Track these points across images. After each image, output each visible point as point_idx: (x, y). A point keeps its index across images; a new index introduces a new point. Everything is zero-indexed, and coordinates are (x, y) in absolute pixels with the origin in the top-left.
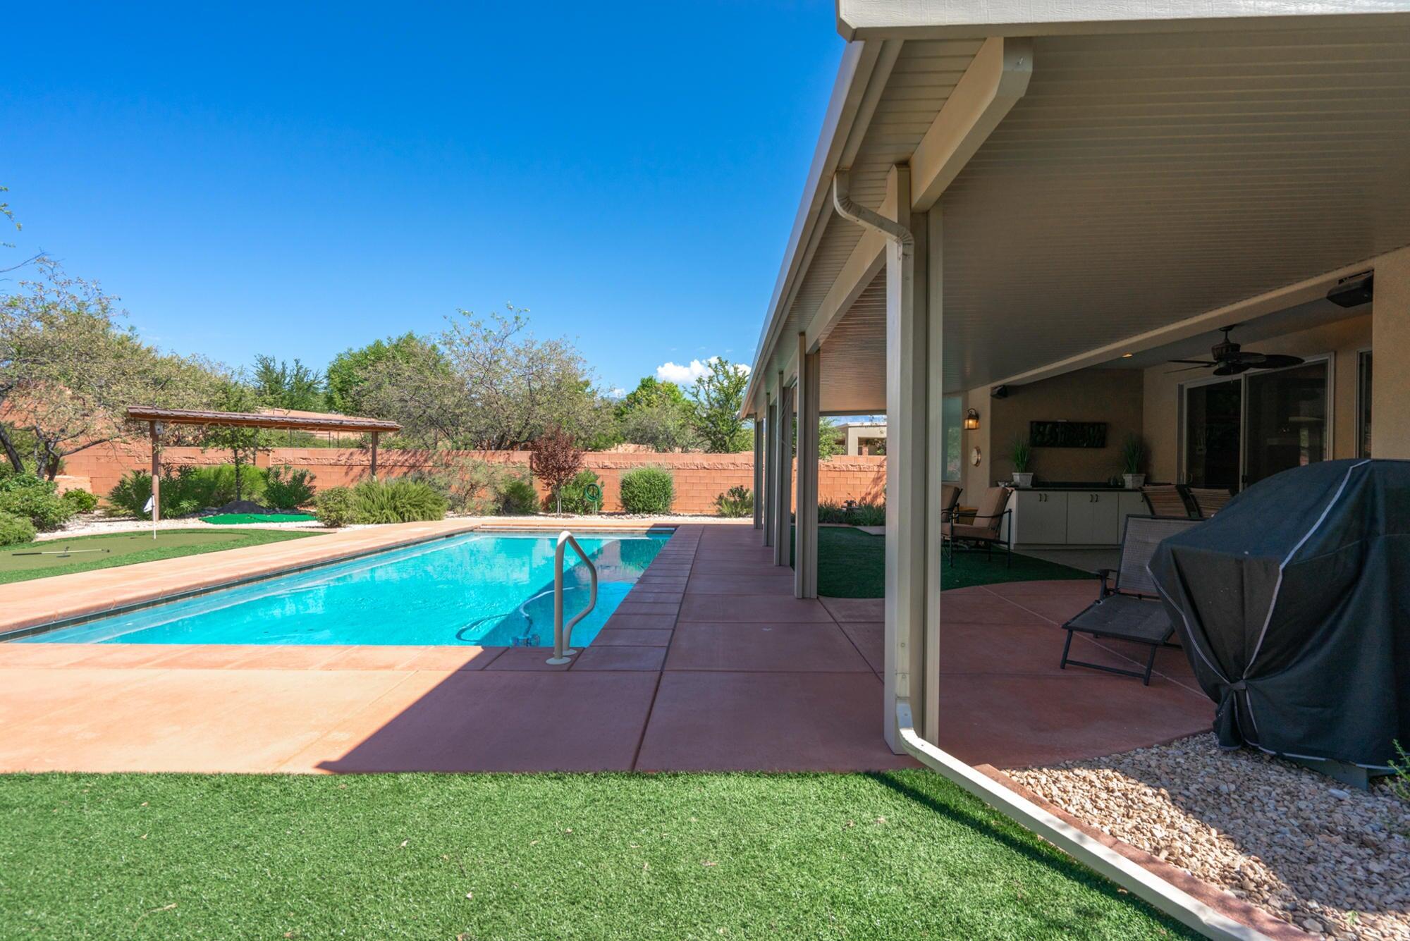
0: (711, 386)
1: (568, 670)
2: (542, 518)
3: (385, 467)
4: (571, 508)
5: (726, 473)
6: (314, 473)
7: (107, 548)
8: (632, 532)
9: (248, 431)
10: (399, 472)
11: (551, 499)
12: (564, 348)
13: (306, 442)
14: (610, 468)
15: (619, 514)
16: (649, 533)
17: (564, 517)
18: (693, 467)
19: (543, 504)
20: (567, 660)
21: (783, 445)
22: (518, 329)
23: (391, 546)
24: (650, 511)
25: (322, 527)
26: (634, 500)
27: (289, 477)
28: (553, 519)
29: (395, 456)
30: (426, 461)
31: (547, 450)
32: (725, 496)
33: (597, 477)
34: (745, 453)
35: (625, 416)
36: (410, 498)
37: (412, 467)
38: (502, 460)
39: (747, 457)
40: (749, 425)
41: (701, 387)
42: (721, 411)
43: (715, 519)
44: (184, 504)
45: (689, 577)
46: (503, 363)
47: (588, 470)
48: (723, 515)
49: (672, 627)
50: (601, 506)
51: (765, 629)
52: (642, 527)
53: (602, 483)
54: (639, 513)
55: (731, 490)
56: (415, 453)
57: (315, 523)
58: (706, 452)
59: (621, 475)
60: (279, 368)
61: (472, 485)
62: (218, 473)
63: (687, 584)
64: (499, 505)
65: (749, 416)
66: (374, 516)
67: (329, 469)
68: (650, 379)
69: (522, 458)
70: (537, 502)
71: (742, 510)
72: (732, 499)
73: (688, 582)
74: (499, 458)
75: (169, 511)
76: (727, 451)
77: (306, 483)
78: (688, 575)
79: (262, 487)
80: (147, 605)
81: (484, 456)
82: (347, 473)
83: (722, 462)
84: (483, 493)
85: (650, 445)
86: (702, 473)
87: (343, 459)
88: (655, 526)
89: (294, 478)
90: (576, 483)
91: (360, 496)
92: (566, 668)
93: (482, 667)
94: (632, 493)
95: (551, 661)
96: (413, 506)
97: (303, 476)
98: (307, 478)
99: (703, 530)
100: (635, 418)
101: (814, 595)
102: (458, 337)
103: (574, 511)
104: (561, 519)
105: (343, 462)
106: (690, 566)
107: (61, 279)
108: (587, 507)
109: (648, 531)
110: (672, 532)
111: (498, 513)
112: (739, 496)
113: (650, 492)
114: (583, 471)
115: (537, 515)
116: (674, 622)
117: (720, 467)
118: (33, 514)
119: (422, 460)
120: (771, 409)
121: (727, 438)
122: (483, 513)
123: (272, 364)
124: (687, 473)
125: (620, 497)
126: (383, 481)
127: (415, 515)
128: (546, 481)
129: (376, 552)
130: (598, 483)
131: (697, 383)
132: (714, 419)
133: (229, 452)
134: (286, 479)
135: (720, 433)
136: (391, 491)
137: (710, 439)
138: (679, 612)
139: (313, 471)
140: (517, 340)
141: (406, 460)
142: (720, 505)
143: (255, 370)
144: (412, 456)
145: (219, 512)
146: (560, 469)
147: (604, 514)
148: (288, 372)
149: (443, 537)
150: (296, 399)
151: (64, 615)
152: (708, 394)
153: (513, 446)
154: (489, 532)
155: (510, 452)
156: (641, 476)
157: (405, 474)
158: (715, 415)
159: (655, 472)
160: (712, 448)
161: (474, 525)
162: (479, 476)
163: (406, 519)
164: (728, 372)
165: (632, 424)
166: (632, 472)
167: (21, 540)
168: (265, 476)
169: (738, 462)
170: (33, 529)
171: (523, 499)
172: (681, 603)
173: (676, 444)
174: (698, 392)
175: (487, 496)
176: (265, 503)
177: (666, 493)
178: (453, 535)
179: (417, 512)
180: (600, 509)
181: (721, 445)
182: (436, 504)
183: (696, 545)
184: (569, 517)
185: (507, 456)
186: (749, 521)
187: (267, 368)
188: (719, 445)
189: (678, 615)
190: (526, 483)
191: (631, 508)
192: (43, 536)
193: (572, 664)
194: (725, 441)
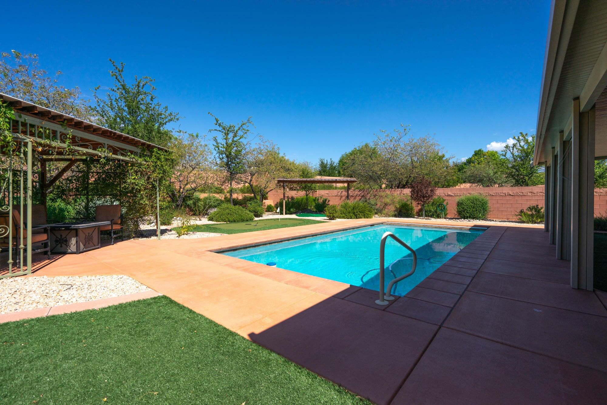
0: (515, 149)
1: (384, 310)
2: (415, 219)
3: (353, 196)
4: (430, 215)
5: (526, 198)
6: (329, 199)
7: (265, 224)
8: (461, 229)
9: (309, 185)
10: (358, 198)
11: (421, 210)
12: (428, 140)
13: (330, 188)
14: (452, 196)
15: (456, 219)
16: (470, 229)
17: (426, 219)
18: (502, 195)
19: (417, 212)
20: (386, 303)
21: (563, 180)
22: (406, 134)
23: (347, 229)
24: (474, 218)
25: (328, 219)
26: (464, 212)
27: (322, 201)
28: (421, 220)
29: (357, 192)
30: (368, 194)
31: (417, 188)
32: (525, 210)
33: (444, 200)
34: (540, 186)
35: (464, 170)
36: (359, 209)
37: (363, 196)
38: (398, 193)
39: (540, 189)
40: (542, 170)
41: (508, 150)
42: (522, 162)
43: (517, 224)
44: (292, 210)
45: (486, 260)
46: (399, 151)
47: (439, 197)
48: (523, 222)
49: (461, 294)
50: (447, 214)
51: (535, 310)
52: (467, 226)
53: (447, 203)
54: (467, 218)
55: (529, 207)
56: (364, 191)
57: (326, 218)
58: (512, 186)
59: (457, 199)
60: (325, 162)
61: (385, 204)
62: (302, 199)
63: (482, 265)
64: (396, 213)
65: (540, 164)
66: (347, 216)
67: (335, 197)
68: (480, 150)
69: (407, 191)
70: (414, 212)
71: (537, 219)
72: (530, 213)
73: (484, 262)
74: (398, 191)
75: (288, 212)
76: (527, 185)
77: (327, 203)
78: (485, 258)
79: (314, 204)
80: (264, 245)
81: (391, 191)
82: (340, 199)
83: (522, 191)
84: (390, 207)
85: (480, 184)
86: (508, 198)
87: (339, 193)
88: (475, 226)
89: (323, 201)
90: (433, 203)
91: (342, 208)
92: (383, 308)
93: (343, 297)
94: (463, 208)
95: (378, 302)
96: (360, 212)
97: (326, 200)
98: (327, 201)
99: (506, 230)
100: (469, 170)
101: (591, 288)
102: (380, 142)
103: (432, 216)
104: (424, 220)
105: (339, 195)
106: (489, 252)
107: (264, 141)
108: (439, 215)
109: (470, 228)
110: (485, 230)
111: (395, 216)
112: (535, 211)
113: (474, 208)
114: (436, 197)
115: (414, 217)
116: (463, 290)
117: (521, 194)
118: (255, 212)
119: (366, 193)
120: (556, 157)
121: (527, 178)
122: (389, 216)
123: (324, 161)
124: (498, 198)
125: (456, 210)
126: (351, 202)
127: (361, 216)
128: (417, 202)
129: (341, 231)
130: (445, 203)
131: (505, 149)
132: (517, 167)
133: (304, 192)
134: (321, 201)
135: (521, 175)
136: (353, 206)
137: (514, 179)
138: (470, 283)
139: (329, 198)
140: (405, 140)
141: (361, 194)
142: (521, 216)
143: (319, 163)
144: (363, 192)
145: (301, 212)
146: (424, 197)
147: (447, 218)
148: (328, 163)
149: (369, 226)
150: (330, 173)
151: (241, 246)
152: (512, 154)
153: (404, 187)
154: (389, 224)
155: (402, 189)
156: (469, 199)
157: (360, 199)
158: (517, 165)
159: (477, 198)
160: (516, 184)
161: (383, 221)
162: (388, 200)
163: (358, 217)
164: (527, 140)
165: (469, 173)
166: (463, 197)
167: (251, 220)
168: (314, 200)
169: (535, 191)
170: (253, 216)
171: (408, 210)
172: (474, 277)
173: (495, 183)
174: (506, 153)
175: (392, 209)
176: (315, 210)
177: (484, 209)
178: (374, 225)
179: (362, 215)
180: (446, 216)
181: (522, 182)
182: (369, 212)
183: (497, 239)
184: (429, 219)
185: (401, 191)
186: (542, 226)
187: (322, 162)
188: (520, 182)
189: (468, 286)
190: (409, 203)
191: (463, 216)
192: (256, 219)
193: (388, 306)
194: (525, 179)
